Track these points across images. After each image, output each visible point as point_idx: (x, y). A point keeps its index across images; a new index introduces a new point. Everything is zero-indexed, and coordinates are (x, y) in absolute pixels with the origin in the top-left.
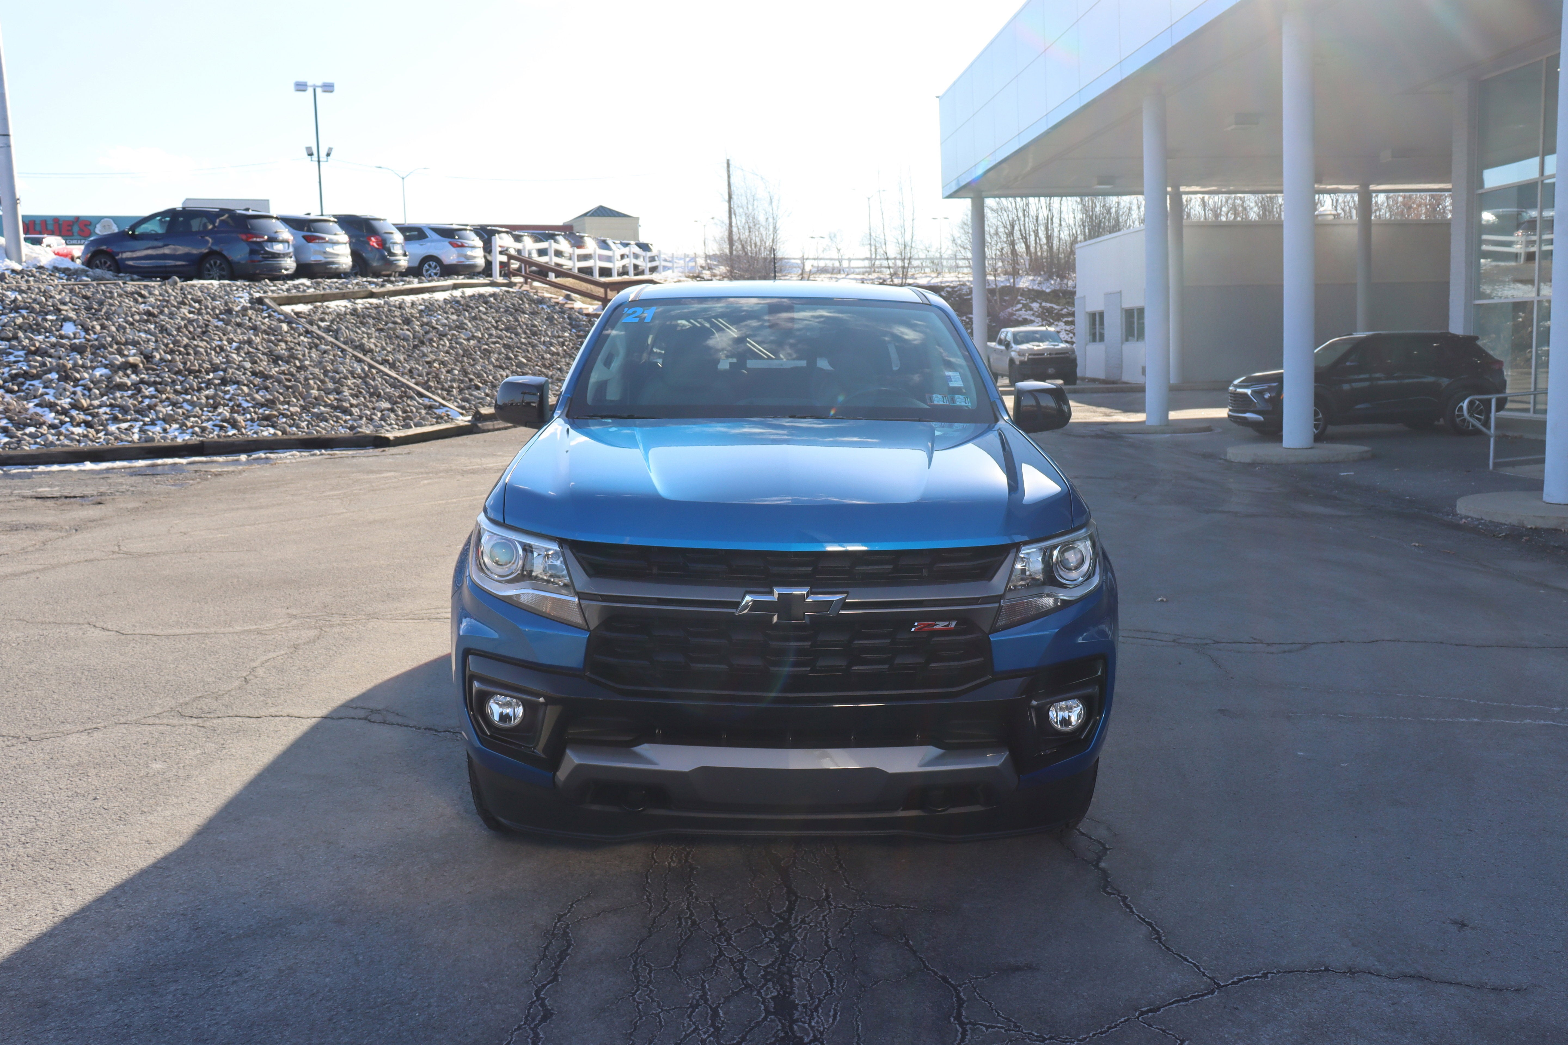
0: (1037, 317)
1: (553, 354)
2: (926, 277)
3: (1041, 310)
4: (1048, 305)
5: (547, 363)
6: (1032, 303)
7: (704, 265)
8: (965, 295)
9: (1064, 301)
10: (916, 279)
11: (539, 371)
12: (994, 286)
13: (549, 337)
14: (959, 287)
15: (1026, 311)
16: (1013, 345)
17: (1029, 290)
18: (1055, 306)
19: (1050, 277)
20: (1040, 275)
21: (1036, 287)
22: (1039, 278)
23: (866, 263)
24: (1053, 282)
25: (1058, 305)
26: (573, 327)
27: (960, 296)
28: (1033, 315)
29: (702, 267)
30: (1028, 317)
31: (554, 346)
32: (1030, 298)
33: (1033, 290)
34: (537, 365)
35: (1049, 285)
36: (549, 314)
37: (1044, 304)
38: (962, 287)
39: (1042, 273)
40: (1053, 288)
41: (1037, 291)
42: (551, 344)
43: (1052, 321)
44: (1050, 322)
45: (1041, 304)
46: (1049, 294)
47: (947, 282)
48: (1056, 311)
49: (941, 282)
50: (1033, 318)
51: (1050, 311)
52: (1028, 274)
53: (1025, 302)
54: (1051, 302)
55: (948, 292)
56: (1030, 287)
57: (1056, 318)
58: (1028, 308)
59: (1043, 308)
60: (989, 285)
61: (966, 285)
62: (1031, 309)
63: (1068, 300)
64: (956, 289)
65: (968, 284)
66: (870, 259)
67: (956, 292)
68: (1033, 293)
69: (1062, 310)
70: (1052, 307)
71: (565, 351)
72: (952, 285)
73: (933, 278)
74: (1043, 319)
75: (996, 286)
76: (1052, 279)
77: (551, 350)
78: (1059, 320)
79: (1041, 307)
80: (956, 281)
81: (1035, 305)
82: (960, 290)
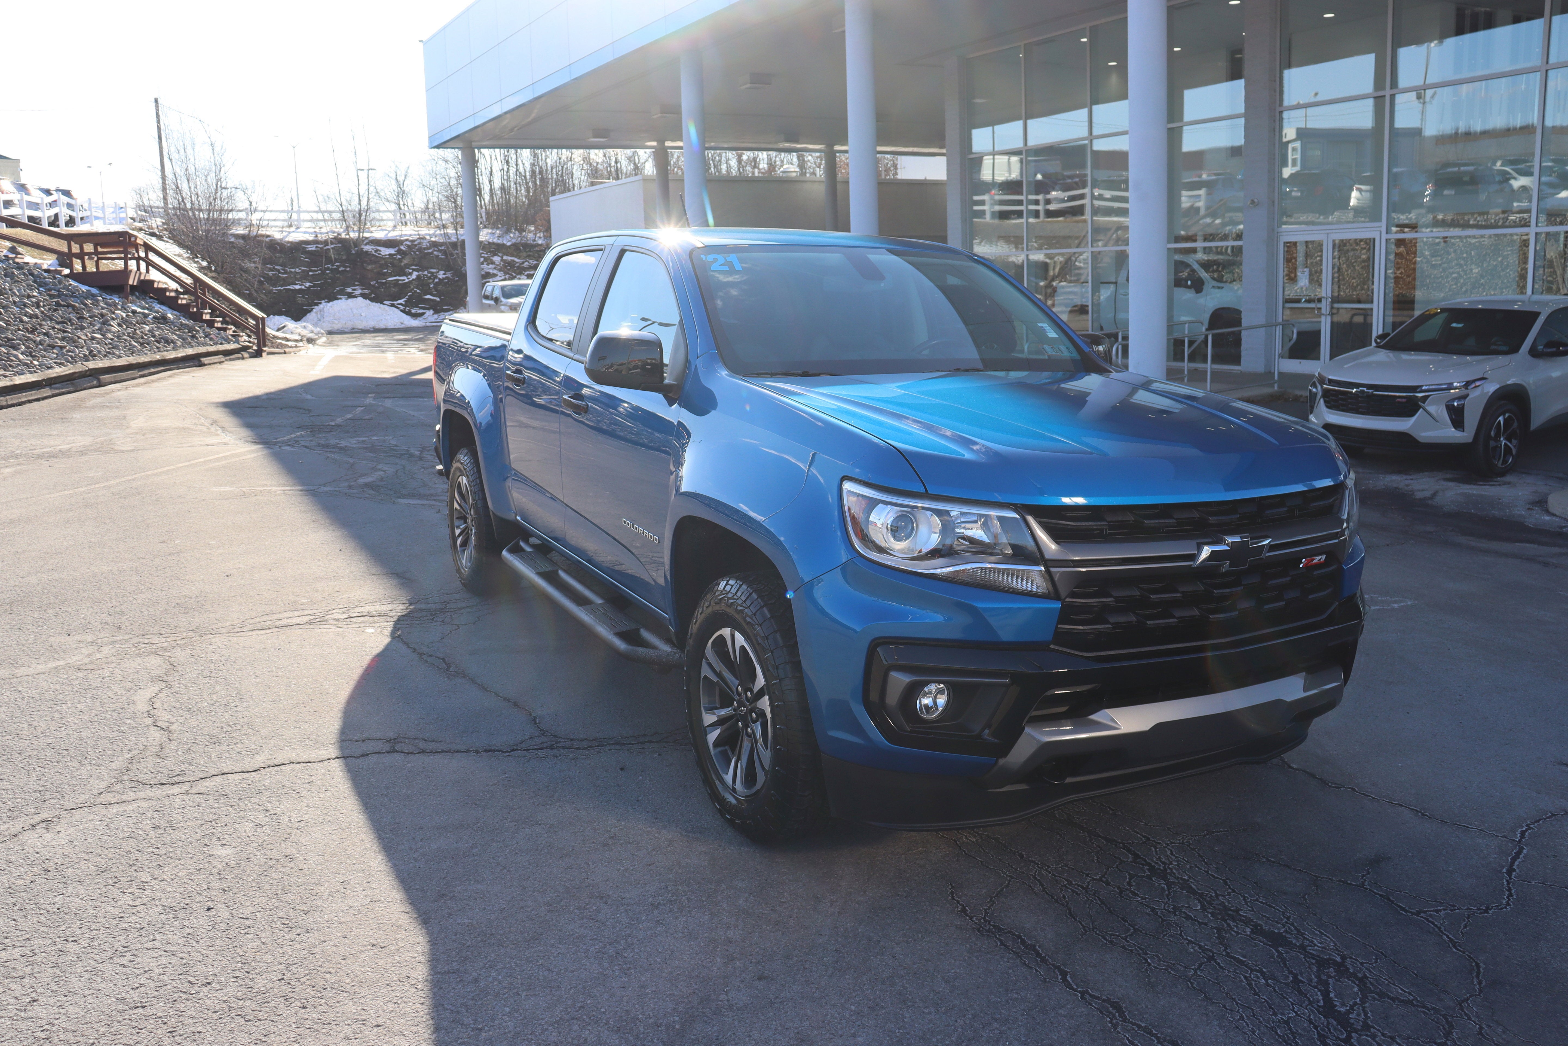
0: (500, 270)
1: (31, 317)
2: (383, 230)
3: (502, 263)
4: (510, 258)
5: (29, 326)
6: (493, 256)
7: (135, 216)
8: (425, 249)
9: (525, 254)
10: (372, 232)
11: (23, 335)
12: (455, 240)
13: (18, 297)
14: (419, 241)
15: (488, 264)
16: (503, 299)
17: (489, 243)
18: (516, 260)
19: (508, 231)
20: (498, 228)
21: (495, 240)
22: (498, 231)
23: (285, 216)
24: (512, 235)
25: (519, 259)
26: (40, 286)
27: (420, 249)
28: (495, 268)
29: (132, 218)
30: (491, 271)
31: (29, 308)
32: (490, 252)
33: (493, 243)
34: (19, 330)
35: (508, 237)
36: (5, 269)
37: (505, 258)
38: (422, 241)
39: (500, 226)
40: (514, 241)
41: (498, 245)
42: (25, 305)
43: (514, 274)
44: (512, 275)
45: (502, 257)
46: (509, 247)
47: (406, 235)
48: (517, 265)
49: (401, 236)
50: (495, 272)
51: (511, 264)
52: (485, 227)
53: (486, 256)
54: (512, 256)
55: (408, 246)
56: (490, 241)
57: (518, 271)
58: (489, 261)
59: (504, 261)
60: (449, 238)
61: (425, 239)
62: (493, 263)
63: (529, 253)
64: (416, 243)
65: (428, 237)
66: (288, 212)
67: (416, 245)
68: (493, 246)
69: (523, 263)
70: (513, 261)
71: (42, 312)
72: (411, 238)
73: (389, 232)
74: (506, 273)
75: (458, 239)
76: (511, 232)
77: (27, 312)
78: (520, 273)
79: (502, 260)
80: (415, 235)
81: (497, 259)
82: (419, 244)
